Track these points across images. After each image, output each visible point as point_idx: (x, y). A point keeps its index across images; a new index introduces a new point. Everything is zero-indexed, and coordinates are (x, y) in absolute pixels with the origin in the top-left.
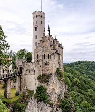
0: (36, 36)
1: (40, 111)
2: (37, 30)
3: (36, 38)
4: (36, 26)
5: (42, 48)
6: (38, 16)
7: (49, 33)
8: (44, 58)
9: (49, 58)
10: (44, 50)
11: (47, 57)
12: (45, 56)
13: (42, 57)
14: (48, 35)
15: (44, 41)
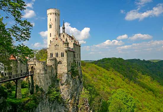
0: (51, 34)
1: (52, 111)
2: (51, 28)
3: (51, 36)
4: (50, 24)
5: (55, 46)
6: (52, 13)
7: (64, 30)
8: (58, 57)
9: (62, 57)
10: (57, 48)
11: (60, 55)
12: (58, 54)
13: (55, 55)
14: (63, 32)
15: (57, 39)
